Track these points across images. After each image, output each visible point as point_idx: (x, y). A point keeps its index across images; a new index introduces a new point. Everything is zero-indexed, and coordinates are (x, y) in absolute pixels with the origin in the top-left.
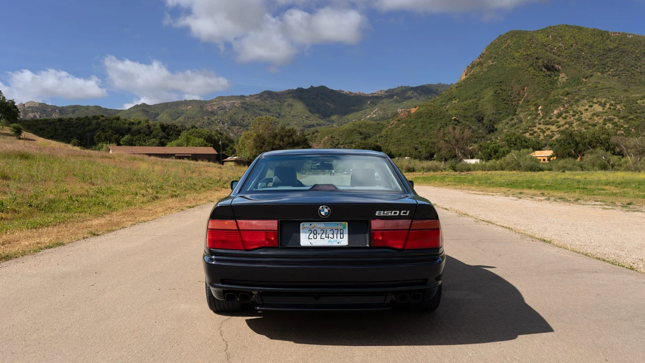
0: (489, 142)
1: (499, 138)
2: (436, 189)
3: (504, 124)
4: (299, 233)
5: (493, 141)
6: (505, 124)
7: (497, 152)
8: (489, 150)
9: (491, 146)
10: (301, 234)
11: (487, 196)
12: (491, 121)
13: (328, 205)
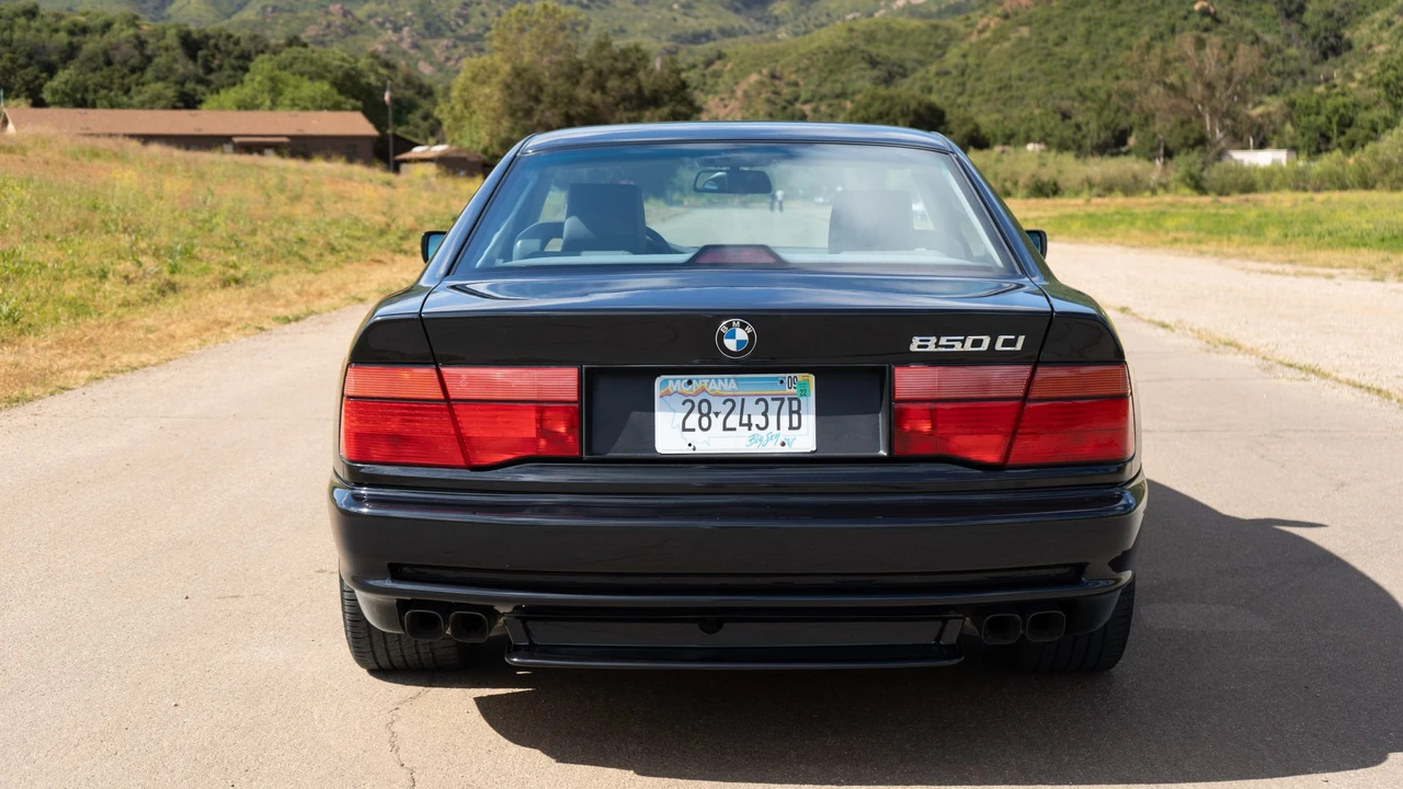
0: (1321, 89)
1: (1358, 76)
2: (1132, 254)
3: (1376, 26)
4: (650, 408)
5: (1335, 86)
6: (1381, 28)
7: (1349, 125)
8: (1322, 119)
9: (1330, 104)
10: (659, 415)
11: (1308, 281)
12: (1330, 15)
13: (749, 316)
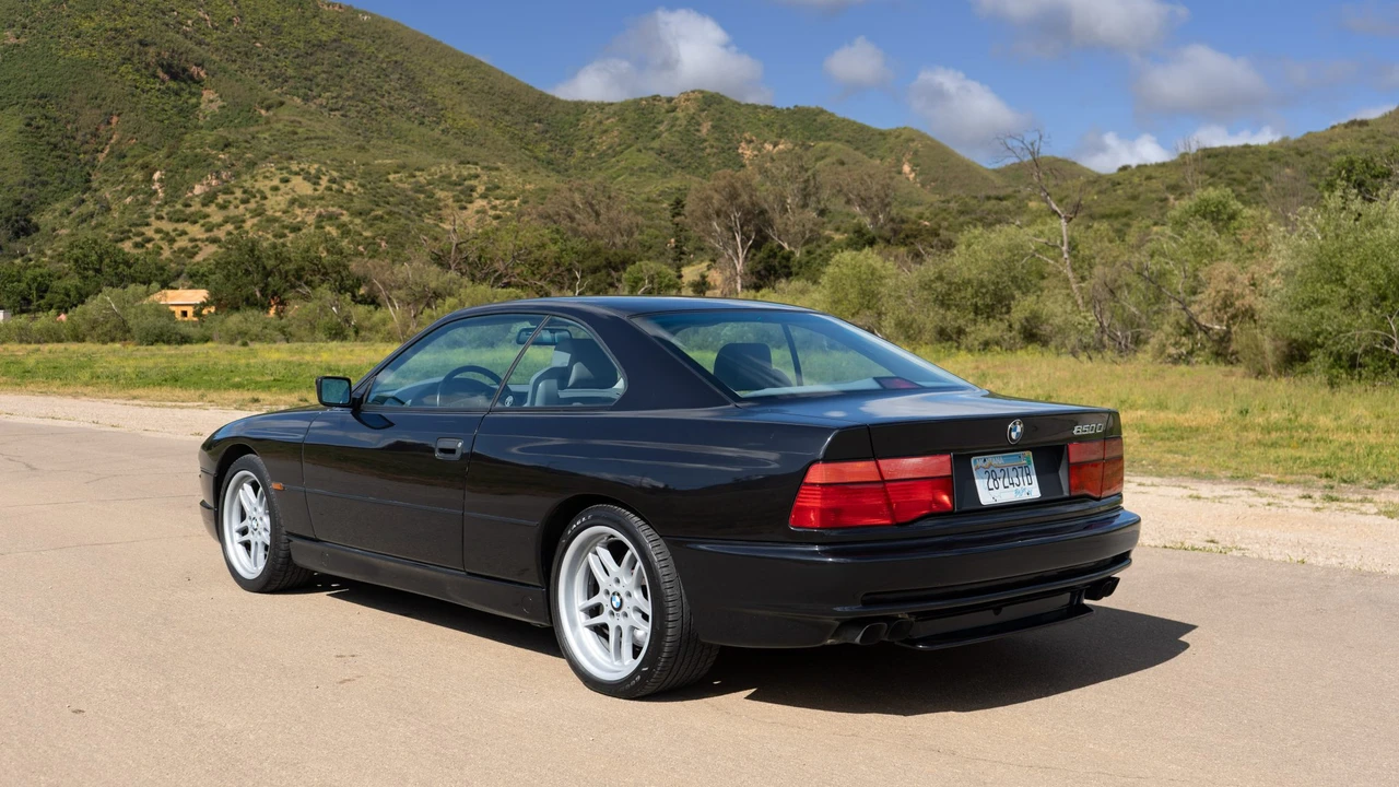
0: (18, 261)
1: (49, 252)
3: (57, 214)
4: (972, 479)
5: (30, 260)
6: (61, 215)
7: (45, 291)
8: (23, 285)
9: (29, 274)
10: (977, 481)
12: (18, 203)
